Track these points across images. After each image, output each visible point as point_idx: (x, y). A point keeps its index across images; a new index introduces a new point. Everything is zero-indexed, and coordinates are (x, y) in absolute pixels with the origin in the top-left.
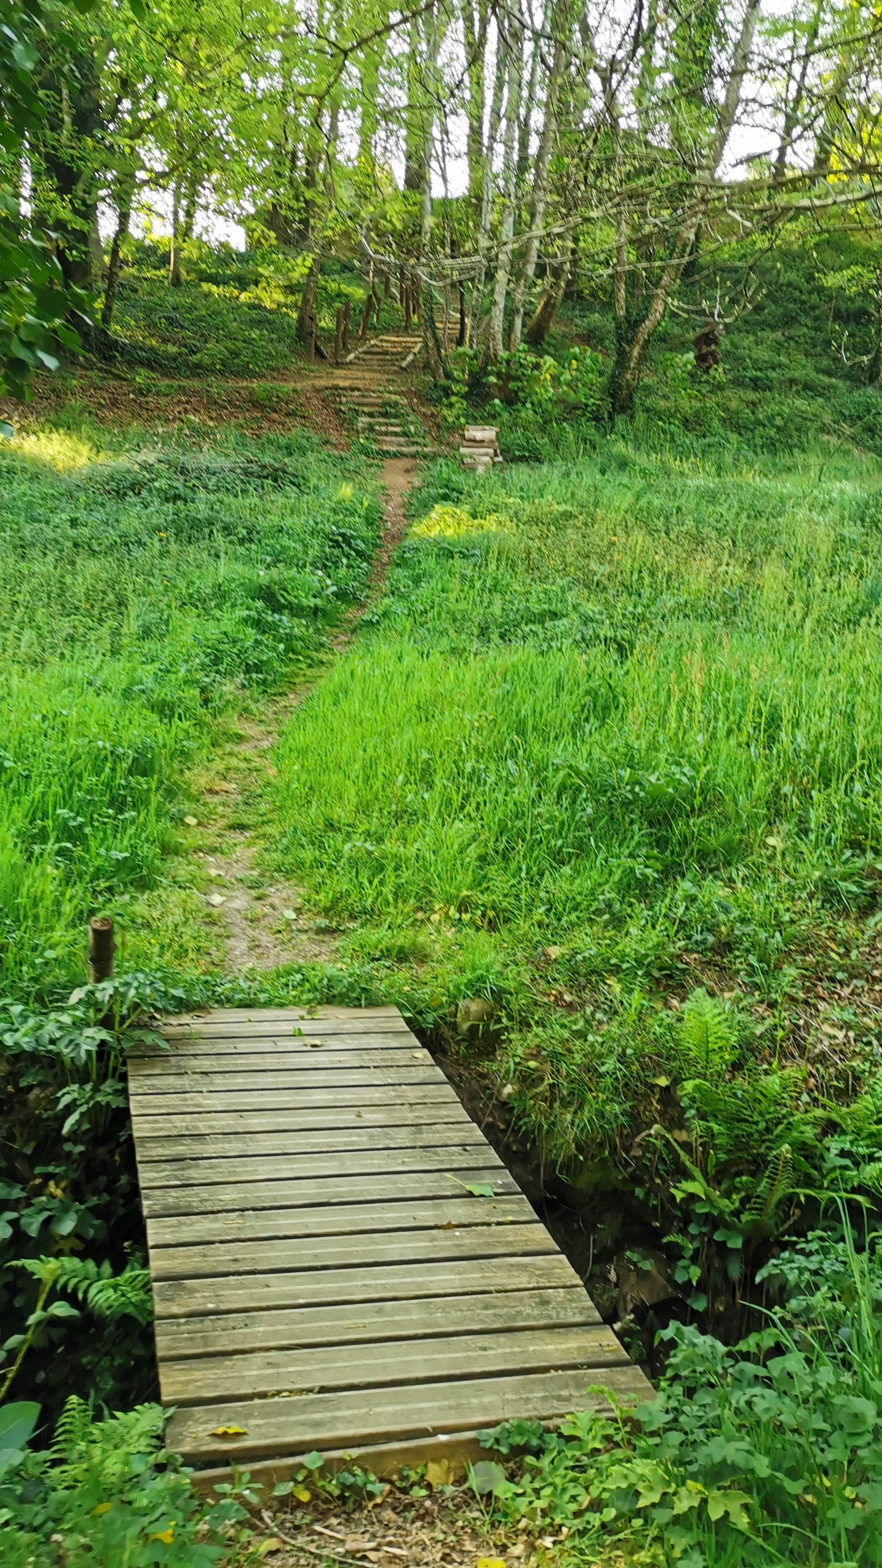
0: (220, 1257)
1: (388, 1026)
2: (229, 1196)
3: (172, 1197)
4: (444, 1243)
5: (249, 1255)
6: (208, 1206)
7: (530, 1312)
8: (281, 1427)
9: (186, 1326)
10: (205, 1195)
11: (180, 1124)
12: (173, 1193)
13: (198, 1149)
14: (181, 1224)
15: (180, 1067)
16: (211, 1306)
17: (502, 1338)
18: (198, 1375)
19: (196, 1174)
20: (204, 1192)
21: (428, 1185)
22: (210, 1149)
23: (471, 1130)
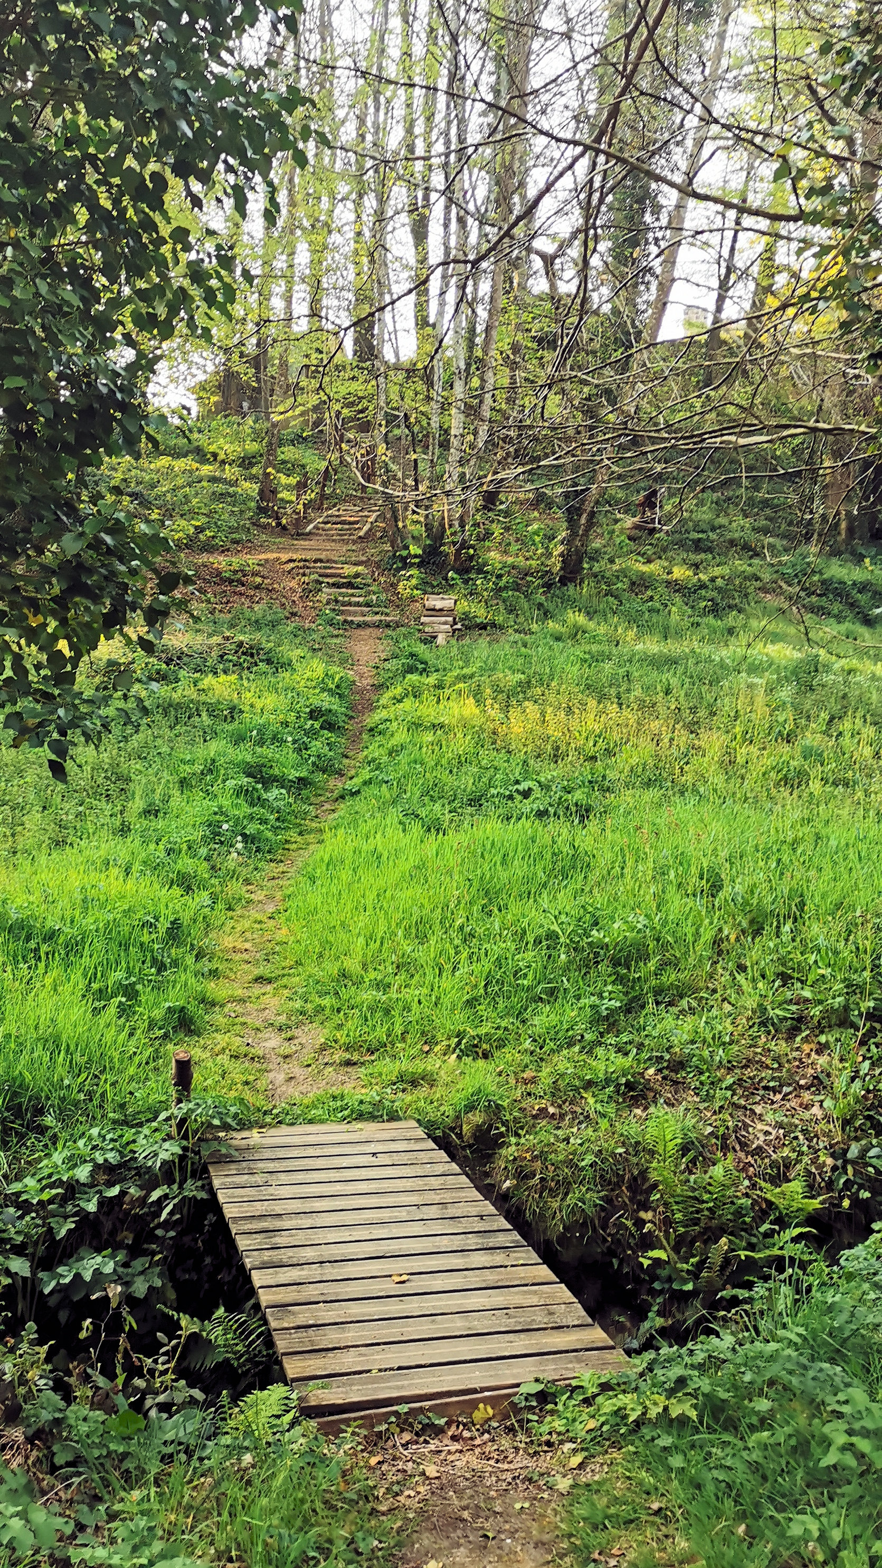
0: (312, 1292)
1: (409, 1135)
2: (309, 1254)
3: (267, 1256)
4: (474, 1279)
5: (332, 1290)
6: (295, 1261)
7: (540, 1319)
8: (375, 1389)
9: (295, 1335)
10: (291, 1254)
11: (259, 1208)
12: (267, 1253)
13: (278, 1224)
14: (277, 1273)
15: (249, 1168)
16: (311, 1322)
17: (522, 1335)
18: (311, 1362)
19: (280, 1240)
20: (290, 1252)
21: (457, 1242)
22: (287, 1224)
23: (485, 1206)
